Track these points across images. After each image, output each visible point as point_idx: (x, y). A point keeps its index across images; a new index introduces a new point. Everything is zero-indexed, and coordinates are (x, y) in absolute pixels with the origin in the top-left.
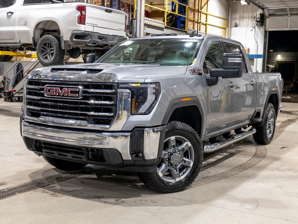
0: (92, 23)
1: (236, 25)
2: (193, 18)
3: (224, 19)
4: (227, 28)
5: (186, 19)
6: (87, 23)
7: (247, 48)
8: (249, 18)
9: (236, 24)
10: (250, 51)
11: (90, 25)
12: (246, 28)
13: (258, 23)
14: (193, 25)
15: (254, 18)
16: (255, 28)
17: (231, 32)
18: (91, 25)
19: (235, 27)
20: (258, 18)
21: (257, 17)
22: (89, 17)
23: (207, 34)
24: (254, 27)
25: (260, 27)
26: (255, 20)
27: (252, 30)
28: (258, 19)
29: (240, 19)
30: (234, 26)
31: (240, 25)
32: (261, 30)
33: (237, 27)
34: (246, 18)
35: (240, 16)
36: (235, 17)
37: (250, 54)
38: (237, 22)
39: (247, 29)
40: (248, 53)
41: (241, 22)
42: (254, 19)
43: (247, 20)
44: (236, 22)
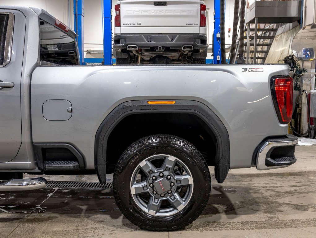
0: (132, 23)
6: (124, 24)
11: (127, 25)
18: (130, 25)
22: (126, 17)
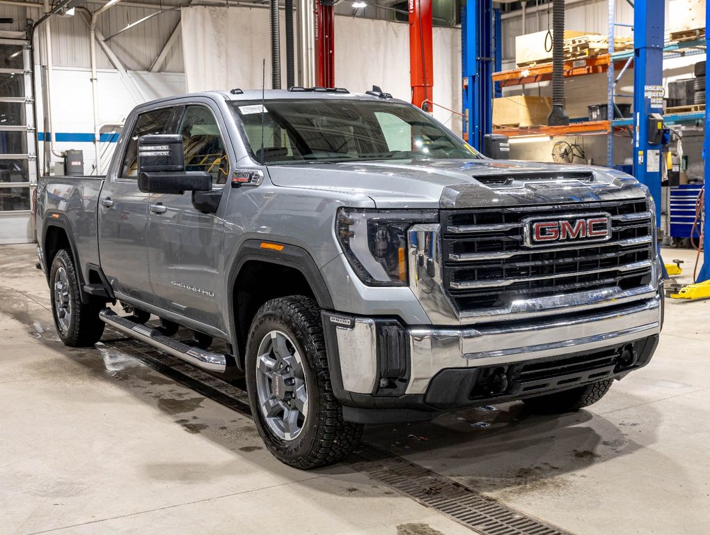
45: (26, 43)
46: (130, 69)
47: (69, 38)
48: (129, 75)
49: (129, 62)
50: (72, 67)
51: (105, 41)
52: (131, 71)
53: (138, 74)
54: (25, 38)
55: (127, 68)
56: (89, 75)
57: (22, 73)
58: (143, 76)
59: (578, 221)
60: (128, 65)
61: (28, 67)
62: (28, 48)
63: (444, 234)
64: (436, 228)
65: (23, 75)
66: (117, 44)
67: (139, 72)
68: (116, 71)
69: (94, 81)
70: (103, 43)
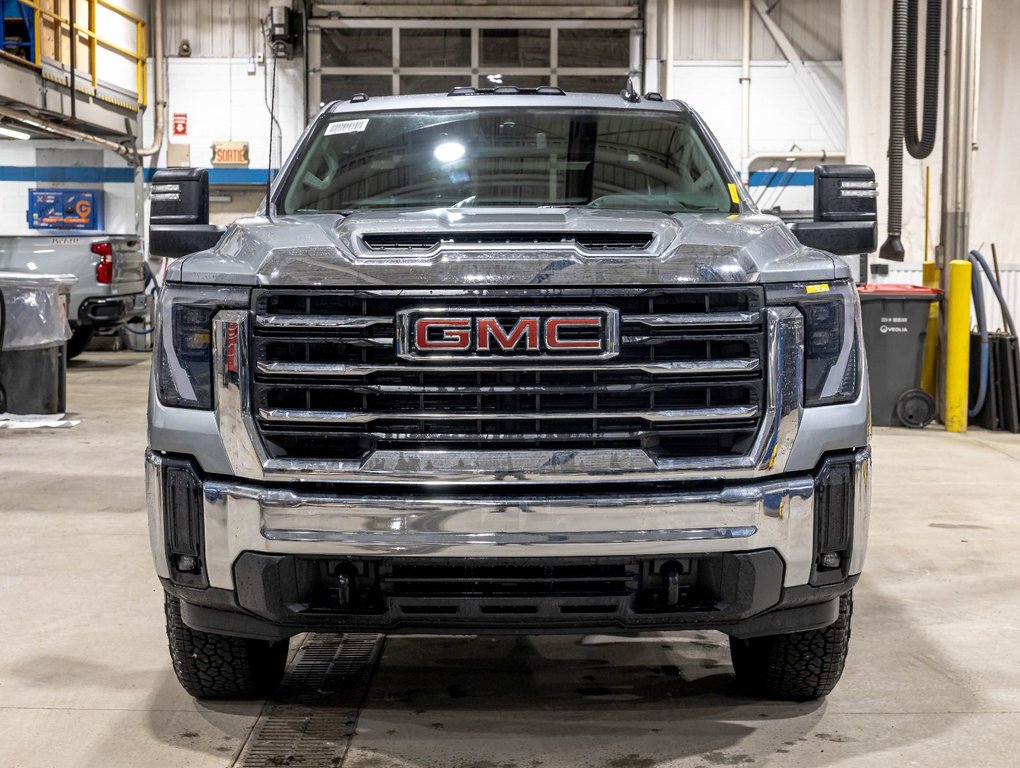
1: (185, 51)
2: (52, 11)
3: (137, 23)
4: (149, 61)
5: (37, 15)
7: (237, 143)
8: (234, 22)
9: (188, 46)
10: (250, 156)
12: (227, 60)
13: (278, 43)
14: (53, 43)
15: (262, 23)
16: (263, 63)
17: (167, 75)
19: (181, 56)
20: (280, 26)
21: (276, 22)
23: (96, 82)
24: (261, 60)
25: (284, 61)
26: (263, 32)
27: (253, 74)
28: (278, 31)
29: (198, 26)
30: (174, 50)
31: (199, 49)
32: (291, 71)
33: (188, 56)
34: (222, 21)
35: (198, 14)
36: (178, 17)
37: (252, 166)
38: (189, 34)
39: (233, 66)
40: (246, 162)
41: (206, 38)
42: (261, 29)
43: (227, 29)
44: (185, 37)
45: (636, 24)
46: (811, 59)
47: (709, 12)
48: (808, 69)
49: (810, 46)
50: (712, 60)
51: (768, 12)
52: (812, 63)
53: (823, 67)
54: (636, 16)
55: (805, 56)
56: (736, 73)
57: (627, 74)
58: (832, 69)
59: (522, 319)
60: (810, 52)
61: (636, 64)
62: (637, 33)
63: (254, 328)
64: (240, 317)
65: (627, 77)
66: (793, 17)
67: (827, 63)
68: (785, 63)
69: (744, 82)
70: (766, 18)
